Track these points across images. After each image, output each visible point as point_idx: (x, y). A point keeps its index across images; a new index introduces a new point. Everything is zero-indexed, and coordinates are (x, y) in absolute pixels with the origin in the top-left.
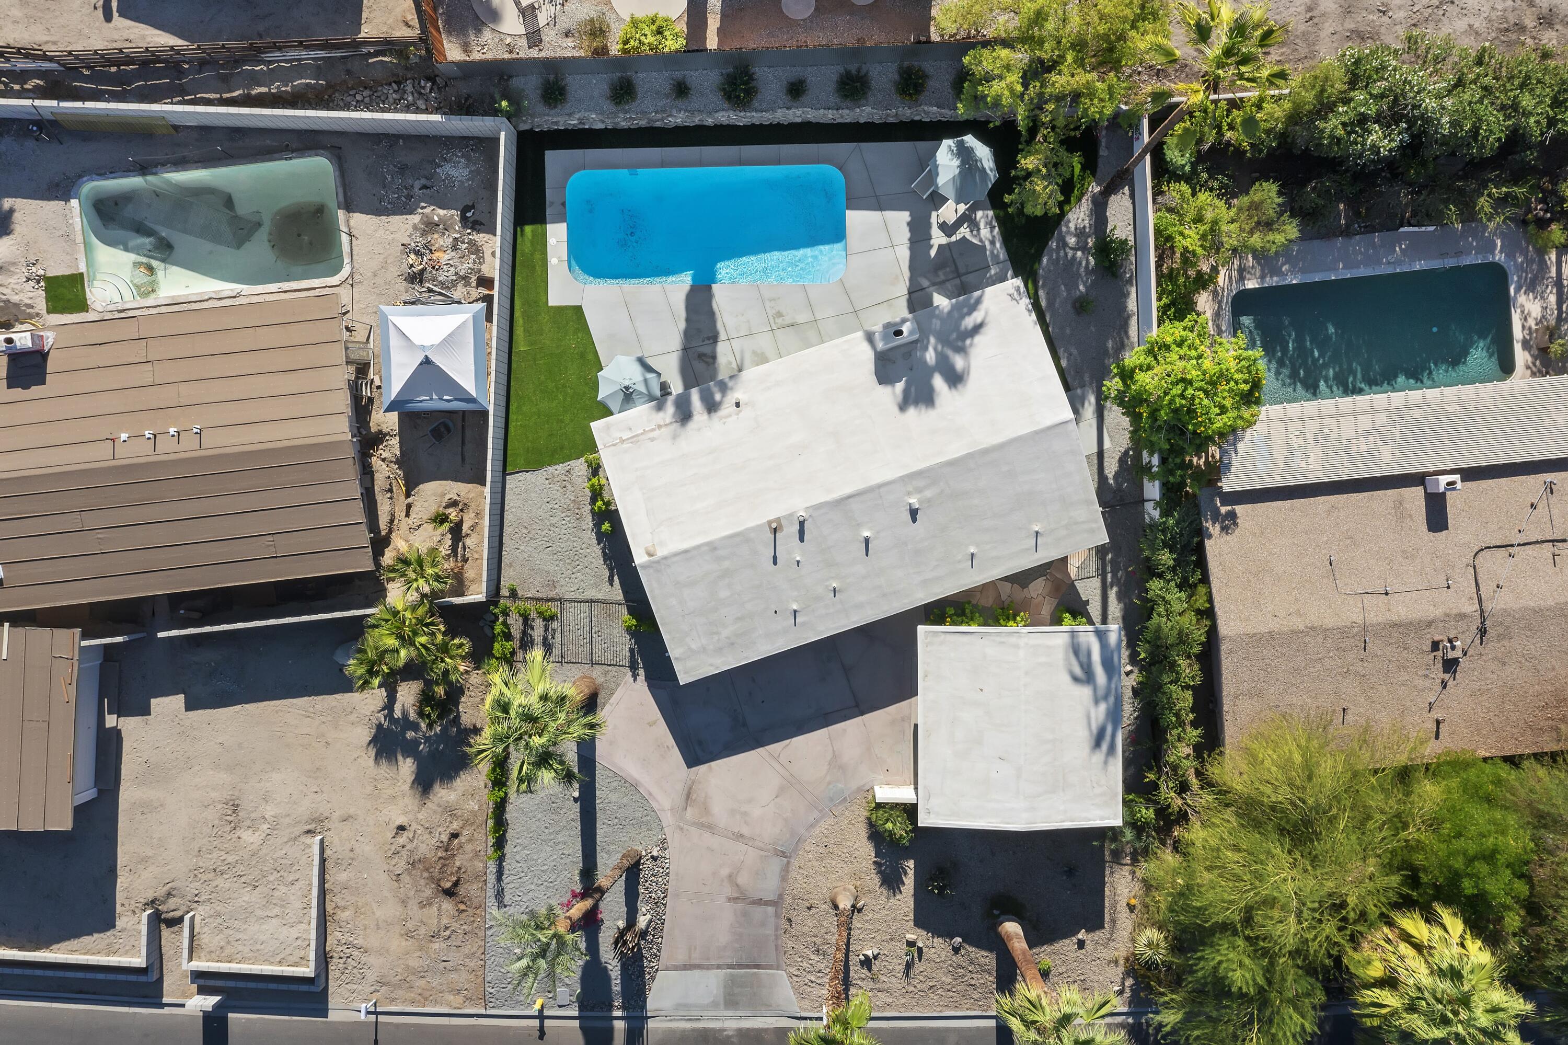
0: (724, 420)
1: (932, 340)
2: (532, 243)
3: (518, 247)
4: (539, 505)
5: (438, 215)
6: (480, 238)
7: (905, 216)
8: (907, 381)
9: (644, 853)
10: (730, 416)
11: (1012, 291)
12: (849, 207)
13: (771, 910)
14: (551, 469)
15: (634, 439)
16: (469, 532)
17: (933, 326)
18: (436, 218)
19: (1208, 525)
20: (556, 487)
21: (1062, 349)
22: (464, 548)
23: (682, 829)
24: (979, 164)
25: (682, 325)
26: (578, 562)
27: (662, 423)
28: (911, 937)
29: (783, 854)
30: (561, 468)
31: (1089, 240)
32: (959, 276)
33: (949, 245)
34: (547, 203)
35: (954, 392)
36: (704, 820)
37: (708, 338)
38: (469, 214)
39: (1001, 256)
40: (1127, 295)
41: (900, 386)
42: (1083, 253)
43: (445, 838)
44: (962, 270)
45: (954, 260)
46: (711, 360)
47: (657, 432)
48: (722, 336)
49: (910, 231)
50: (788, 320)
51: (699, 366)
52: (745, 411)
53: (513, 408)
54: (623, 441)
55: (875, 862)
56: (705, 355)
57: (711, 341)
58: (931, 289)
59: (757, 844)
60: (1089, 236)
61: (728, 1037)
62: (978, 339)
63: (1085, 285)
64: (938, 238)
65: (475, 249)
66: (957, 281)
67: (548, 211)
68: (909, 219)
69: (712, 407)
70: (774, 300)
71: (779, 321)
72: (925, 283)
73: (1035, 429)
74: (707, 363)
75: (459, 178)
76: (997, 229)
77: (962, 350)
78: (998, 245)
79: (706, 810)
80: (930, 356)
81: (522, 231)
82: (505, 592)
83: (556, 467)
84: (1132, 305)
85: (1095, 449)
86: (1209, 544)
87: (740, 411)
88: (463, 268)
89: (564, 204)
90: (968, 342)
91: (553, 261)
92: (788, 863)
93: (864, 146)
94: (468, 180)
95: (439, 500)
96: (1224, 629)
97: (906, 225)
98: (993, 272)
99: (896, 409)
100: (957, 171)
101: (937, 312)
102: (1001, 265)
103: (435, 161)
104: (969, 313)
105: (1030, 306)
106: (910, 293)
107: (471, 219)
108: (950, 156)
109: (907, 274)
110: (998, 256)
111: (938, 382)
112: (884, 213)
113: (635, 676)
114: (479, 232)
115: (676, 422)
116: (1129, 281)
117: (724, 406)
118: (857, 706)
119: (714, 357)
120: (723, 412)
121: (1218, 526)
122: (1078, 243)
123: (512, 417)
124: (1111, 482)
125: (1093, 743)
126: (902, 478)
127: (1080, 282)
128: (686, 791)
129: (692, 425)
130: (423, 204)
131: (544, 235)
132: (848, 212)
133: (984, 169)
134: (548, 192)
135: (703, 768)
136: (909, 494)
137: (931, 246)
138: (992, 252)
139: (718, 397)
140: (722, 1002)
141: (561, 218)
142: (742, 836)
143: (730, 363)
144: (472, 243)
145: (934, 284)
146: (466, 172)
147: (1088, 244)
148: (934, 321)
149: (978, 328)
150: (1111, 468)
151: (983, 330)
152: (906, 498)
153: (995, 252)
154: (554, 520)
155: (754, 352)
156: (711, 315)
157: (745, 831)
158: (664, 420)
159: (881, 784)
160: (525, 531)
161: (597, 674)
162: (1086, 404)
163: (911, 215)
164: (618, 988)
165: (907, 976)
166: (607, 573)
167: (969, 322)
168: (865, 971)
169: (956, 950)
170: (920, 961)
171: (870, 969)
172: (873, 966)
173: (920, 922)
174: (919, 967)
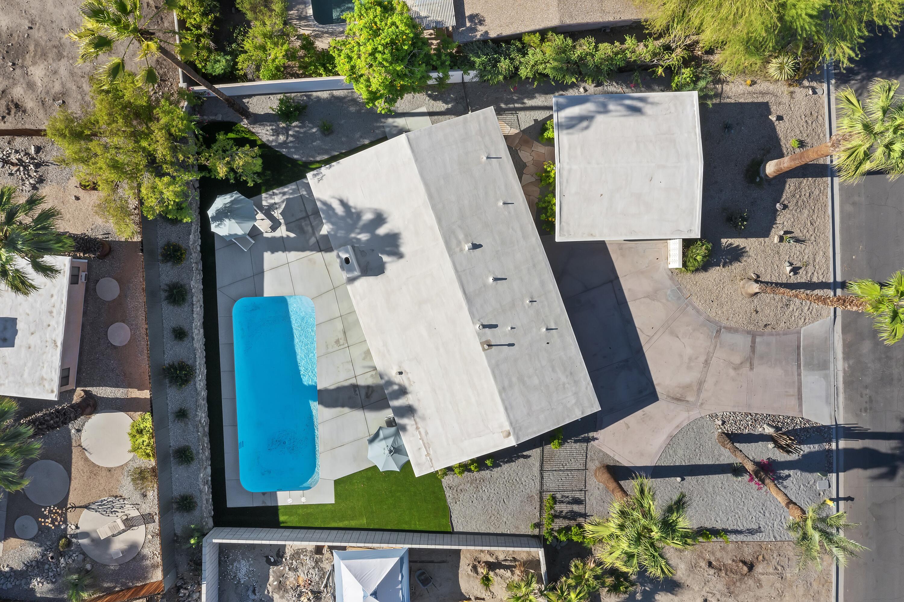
0: (412, 383)
1: (353, 235)
2: (291, 516)
3: (294, 525)
4: (474, 508)
5: (273, 581)
6: (288, 552)
7: (267, 255)
8: (382, 254)
9: (720, 430)
10: (408, 378)
11: (316, 179)
12: (262, 294)
13: (758, 339)
14: (449, 500)
15: (427, 446)
16: (494, 557)
17: (343, 235)
18: (275, 583)
19: (478, 35)
20: (461, 496)
21: (358, 143)
22: (506, 560)
23: (702, 404)
24: (227, 205)
25: (346, 410)
26: (514, 480)
27: (415, 426)
28: (776, 240)
29: (719, 331)
30: (448, 494)
31: (281, 126)
32: (308, 216)
33: (286, 224)
34: (263, 505)
35: (389, 220)
36: (695, 388)
37: (355, 391)
38: (272, 560)
39: (293, 187)
40: (318, 98)
41: (385, 258)
42: (290, 130)
43: (712, 571)
44: (304, 214)
45: (297, 220)
46: (370, 389)
47: (422, 430)
48: (353, 381)
49: (277, 251)
50: (341, 336)
51: (375, 397)
52: (405, 367)
53: (406, 527)
54: (428, 454)
55: (724, 267)
56: (367, 394)
57: (357, 389)
58: (317, 235)
59: (711, 350)
60: (278, 125)
61: (849, 366)
62: (351, 203)
63: (312, 128)
64: (282, 232)
65: (297, 555)
66: (312, 218)
67: (269, 504)
68: (269, 253)
69: (403, 391)
70: (327, 346)
71: (342, 342)
72: (313, 240)
73: (414, 161)
74: (372, 392)
75: (248, 567)
76: (275, 191)
77: (359, 215)
78: (286, 190)
79: (688, 387)
80: (364, 237)
81: (283, 523)
82: (536, 532)
83: (447, 496)
84: (325, 95)
85: (427, 118)
86: (493, 34)
87: (405, 371)
88: (310, 563)
89: (264, 494)
90: (353, 210)
91: (303, 501)
92: (725, 328)
93: (218, 285)
94: (248, 561)
95: (472, 579)
96: (555, 22)
97: (273, 255)
98: (305, 193)
99: (402, 261)
100: (233, 221)
101: (333, 233)
102: (300, 187)
103: (235, 584)
104: (333, 209)
105: (327, 166)
106: (321, 251)
107: (276, 558)
108: (222, 226)
109: (307, 253)
110: (293, 190)
111: (382, 231)
112: (265, 270)
113: (594, 439)
114: (284, 553)
115: (413, 416)
116: (309, 97)
117: (402, 382)
118: (611, 281)
119: (368, 387)
120: (406, 383)
121: (479, 28)
122: (283, 134)
123: (413, 528)
124: (450, 106)
125: (638, 114)
126: (451, 256)
127: (310, 131)
128: (675, 401)
129: (415, 404)
130: (266, 592)
131: (286, 507)
132: (266, 294)
133: (232, 202)
134: (255, 505)
135: (658, 389)
136: (461, 250)
137: (288, 236)
138: (291, 194)
139: (396, 387)
140: (824, 372)
141: (274, 495)
142: (706, 361)
143: (372, 376)
144: (292, 557)
145: (314, 233)
146: (243, 562)
147: (283, 127)
148: (339, 235)
149: (343, 203)
150: (441, 106)
151: (345, 200)
152: (465, 252)
153: (291, 191)
154: (485, 498)
155: (364, 359)
156: (339, 389)
157: (702, 359)
158: (412, 425)
159: (667, 263)
160: (493, 518)
161: (593, 466)
162: (395, 124)
163: (266, 252)
164: (816, 446)
165: (804, 241)
166: (521, 460)
167: (339, 210)
168: (801, 271)
169: (785, 207)
170: (793, 232)
171: (800, 268)
172: (798, 265)
173: (765, 233)
174: (797, 233)
